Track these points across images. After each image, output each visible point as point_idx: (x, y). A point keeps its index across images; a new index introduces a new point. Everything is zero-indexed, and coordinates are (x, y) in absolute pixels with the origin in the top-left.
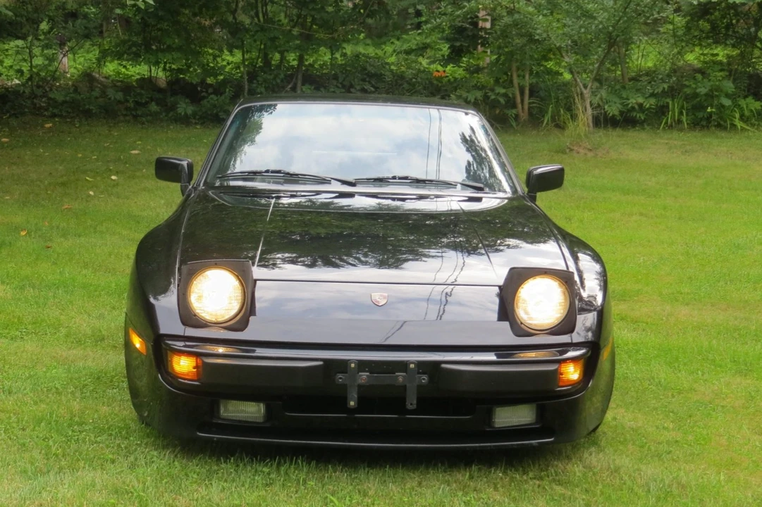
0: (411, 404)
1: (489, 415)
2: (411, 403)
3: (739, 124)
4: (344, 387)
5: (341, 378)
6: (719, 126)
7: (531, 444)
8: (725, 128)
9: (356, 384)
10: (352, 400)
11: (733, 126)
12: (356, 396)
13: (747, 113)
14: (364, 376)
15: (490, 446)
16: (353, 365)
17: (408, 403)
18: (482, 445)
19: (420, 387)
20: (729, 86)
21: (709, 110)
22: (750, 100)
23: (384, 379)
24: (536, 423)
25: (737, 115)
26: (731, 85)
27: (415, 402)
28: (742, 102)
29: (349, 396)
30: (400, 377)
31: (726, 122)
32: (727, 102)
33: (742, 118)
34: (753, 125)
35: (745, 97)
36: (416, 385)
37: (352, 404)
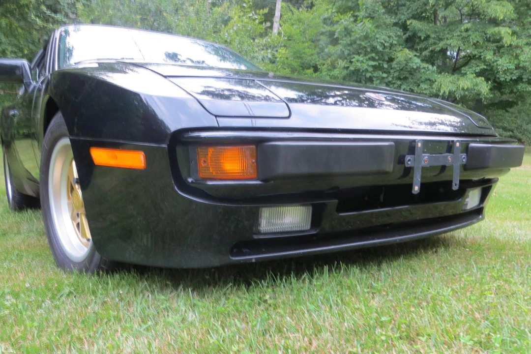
0: (456, 185)
4: (412, 170)
5: (409, 160)
9: (420, 166)
10: (416, 184)
14: (426, 159)
16: (420, 145)
17: (453, 184)
19: (462, 167)
23: (440, 160)
27: (458, 182)
29: (415, 179)
30: (450, 159)
36: (459, 165)
37: (416, 189)
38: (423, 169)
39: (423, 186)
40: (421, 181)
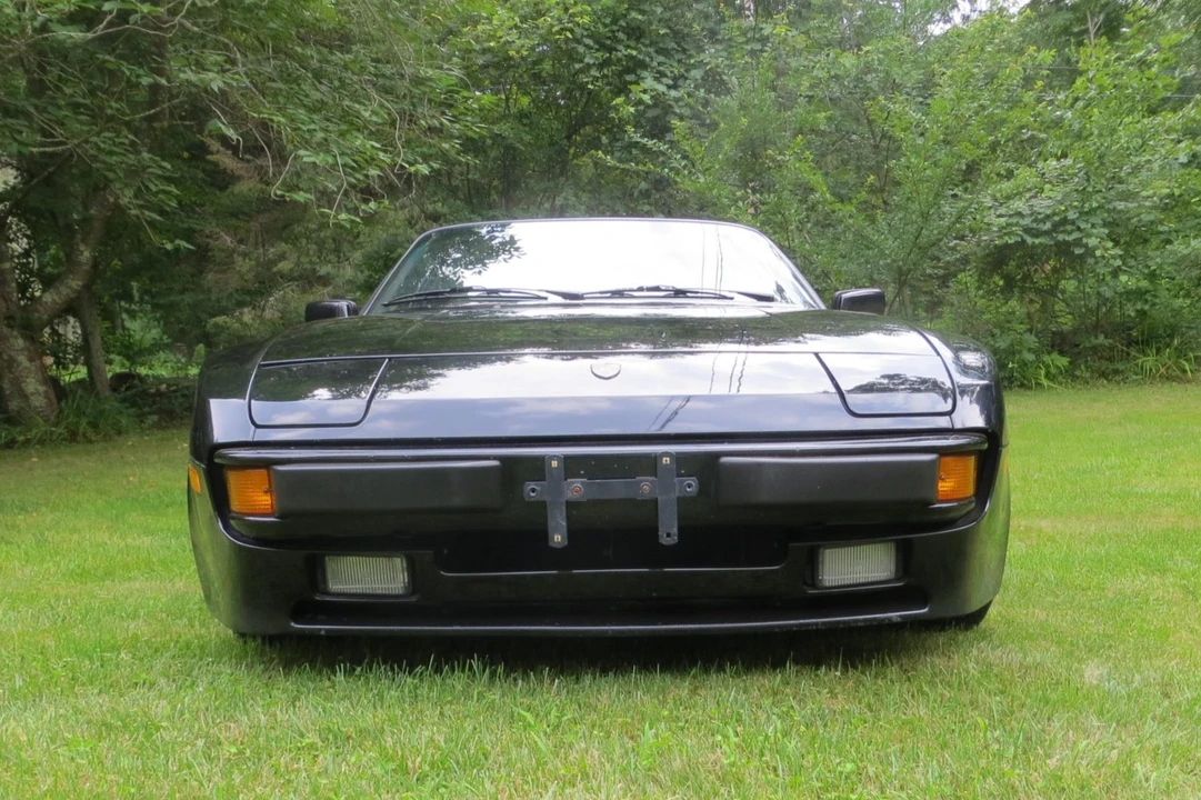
0: (668, 535)
1: (812, 563)
2: (669, 532)
3: (1045, 382)
4: (541, 507)
5: (533, 490)
6: (1022, 386)
7: (889, 619)
8: (1031, 388)
9: (563, 500)
10: (557, 531)
11: (1039, 385)
12: (565, 524)
13: (1053, 370)
14: (576, 488)
15: (817, 624)
16: (555, 464)
17: (662, 533)
18: (802, 621)
19: (683, 501)
20: (1031, 340)
21: (1010, 366)
22: (1055, 356)
23: (617, 488)
24: (897, 579)
25: (1043, 372)
26: (1033, 338)
27: (675, 530)
28: (1046, 358)
29: (551, 524)
30: (646, 486)
31: (1030, 381)
32: (1030, 357)
33: (1047, 375)
34: (1060, 384)
35: (1049, 353)
36: (675, 498)
37: (558, 539)
38: (570, 505)
39: (572, 534)
40: (568, 526)
